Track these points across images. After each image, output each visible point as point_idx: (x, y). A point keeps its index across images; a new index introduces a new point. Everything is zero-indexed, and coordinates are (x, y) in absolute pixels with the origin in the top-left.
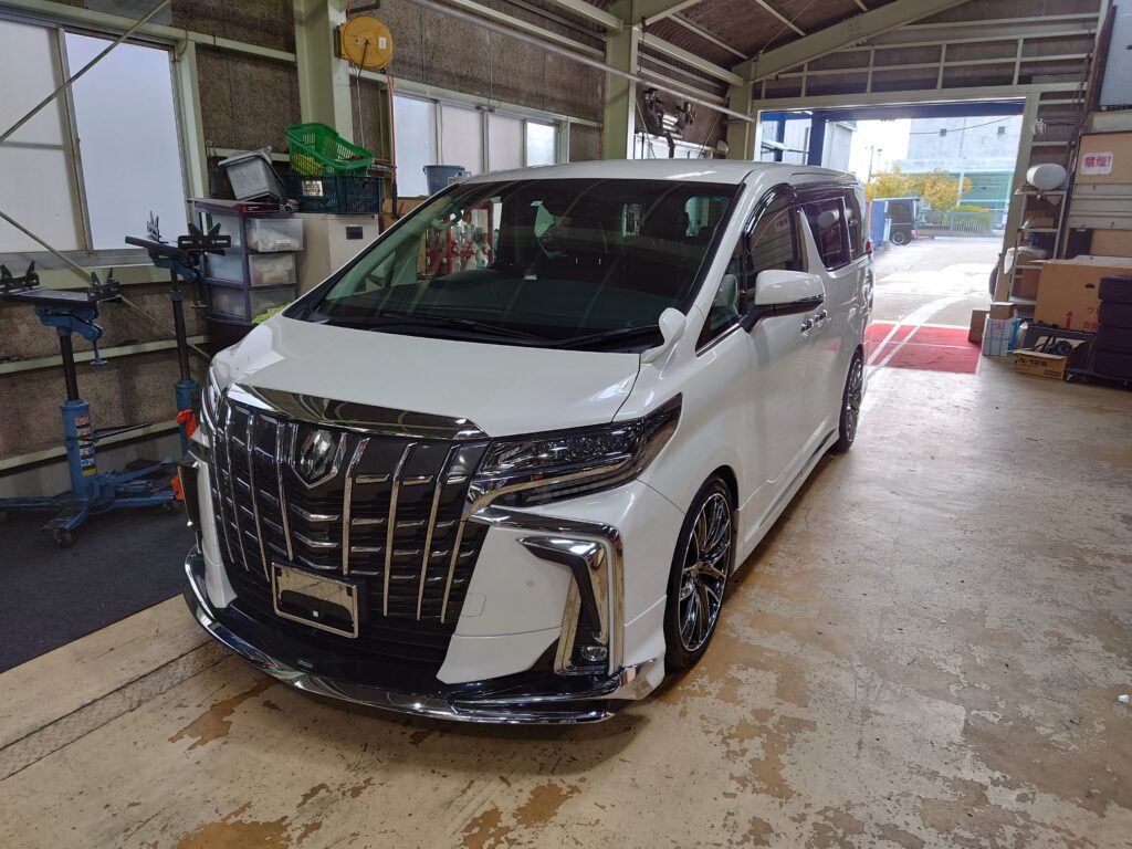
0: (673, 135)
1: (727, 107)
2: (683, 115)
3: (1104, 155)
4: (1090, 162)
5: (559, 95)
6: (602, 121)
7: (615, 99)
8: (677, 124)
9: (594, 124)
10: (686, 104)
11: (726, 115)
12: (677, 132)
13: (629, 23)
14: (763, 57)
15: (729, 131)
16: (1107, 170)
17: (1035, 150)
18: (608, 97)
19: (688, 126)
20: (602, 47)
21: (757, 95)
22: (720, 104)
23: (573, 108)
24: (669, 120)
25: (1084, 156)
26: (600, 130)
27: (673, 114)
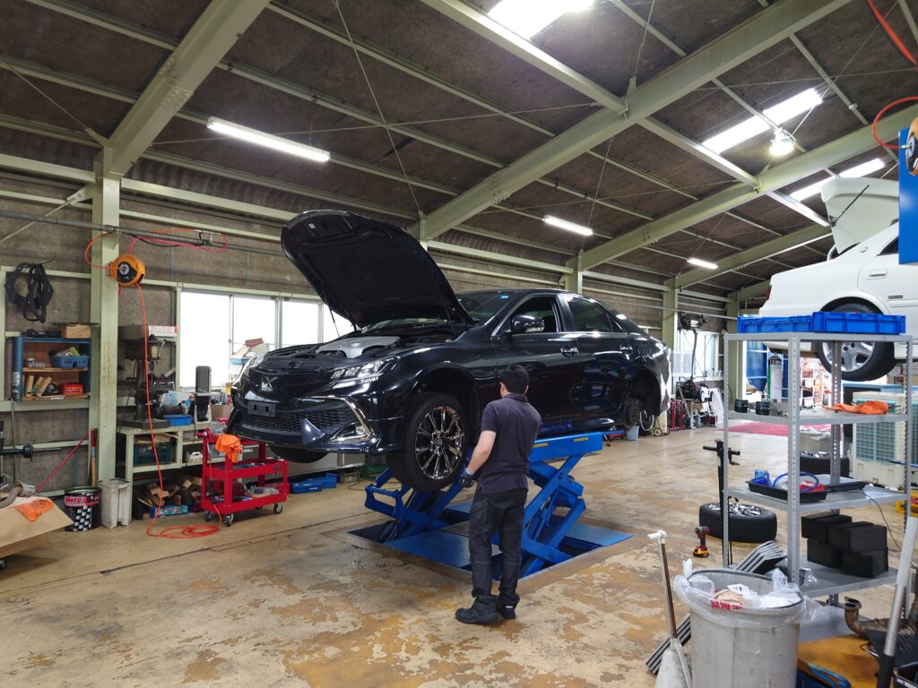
2: (701, 320)
5: (643, 318)
7: (667, 318)
9: (658, 328)
11: (724, 318)
12: (698, 328)
13: (673, 288)
15: (727, 325)
19: (704, 324)
20: (661, 297)
21: (742, 307)
23: (648, 323)
24: (694, 323)
27: (696, 320)
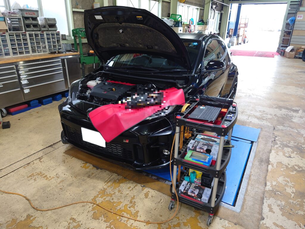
0: (215, 10)
1: (223, 2)
2: (216, 5)
3: (301, 15)
4: (299, 17)
6: (204, 8)
8: (215, 7)
9: (203, 8)
10: (217, 3)
11: (223, 4)
12: (215, 9)
15: (224, 8)
16: (301, 18)
17: (289, 13)
18: (206, 3)
19: (217, 8)
22: (222, 2)
23: (200, 6)
25: (297, 16)
26: (204, 10)
27: (215, 5)
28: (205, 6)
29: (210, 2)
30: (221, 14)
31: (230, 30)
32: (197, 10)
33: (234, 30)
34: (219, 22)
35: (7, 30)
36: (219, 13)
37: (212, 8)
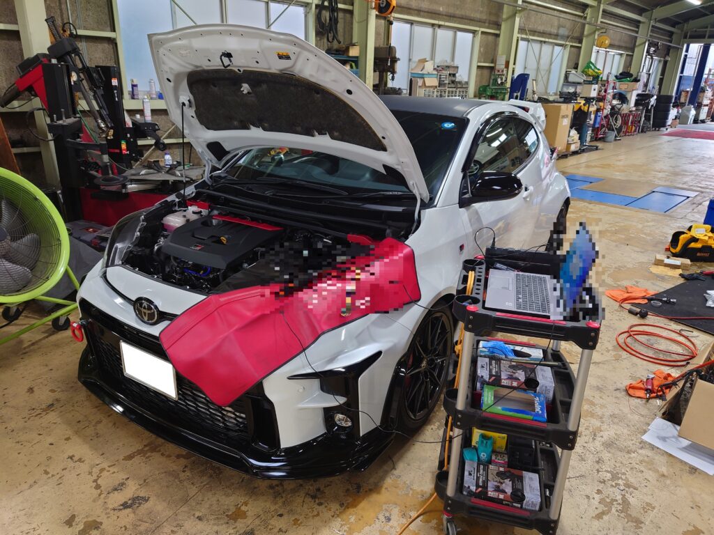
0: (653, 55)
1: (671, 42)
2: (657, 47)
5: (624, 45)
6: (633, 52)
7: (640, 45)
8: (654, 51)
10: (658, 44)
11: (670, 46)
13: (650, 20)
14: (691, 22)
18: (637, 44)
19: (658, 51)
21: (685, 36)
22: (669, 42)
23: (626, 49)
24: (652, 49)
26: (633, 55)
27: (653, 47)
28: (636, 49)
29: (645, 43)
30: (665, 63)
31: (683, 93)
32: (619, 56)
33: (689, 93)
34: (659, 77)
35: (436, 87)
36: (660, 61)
37: (648, 52)
